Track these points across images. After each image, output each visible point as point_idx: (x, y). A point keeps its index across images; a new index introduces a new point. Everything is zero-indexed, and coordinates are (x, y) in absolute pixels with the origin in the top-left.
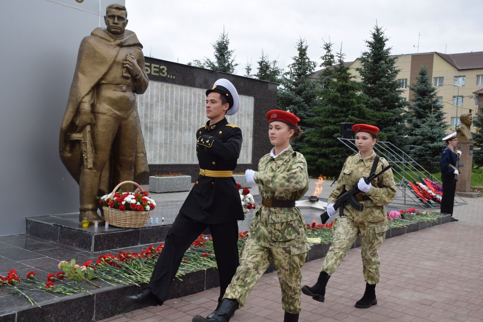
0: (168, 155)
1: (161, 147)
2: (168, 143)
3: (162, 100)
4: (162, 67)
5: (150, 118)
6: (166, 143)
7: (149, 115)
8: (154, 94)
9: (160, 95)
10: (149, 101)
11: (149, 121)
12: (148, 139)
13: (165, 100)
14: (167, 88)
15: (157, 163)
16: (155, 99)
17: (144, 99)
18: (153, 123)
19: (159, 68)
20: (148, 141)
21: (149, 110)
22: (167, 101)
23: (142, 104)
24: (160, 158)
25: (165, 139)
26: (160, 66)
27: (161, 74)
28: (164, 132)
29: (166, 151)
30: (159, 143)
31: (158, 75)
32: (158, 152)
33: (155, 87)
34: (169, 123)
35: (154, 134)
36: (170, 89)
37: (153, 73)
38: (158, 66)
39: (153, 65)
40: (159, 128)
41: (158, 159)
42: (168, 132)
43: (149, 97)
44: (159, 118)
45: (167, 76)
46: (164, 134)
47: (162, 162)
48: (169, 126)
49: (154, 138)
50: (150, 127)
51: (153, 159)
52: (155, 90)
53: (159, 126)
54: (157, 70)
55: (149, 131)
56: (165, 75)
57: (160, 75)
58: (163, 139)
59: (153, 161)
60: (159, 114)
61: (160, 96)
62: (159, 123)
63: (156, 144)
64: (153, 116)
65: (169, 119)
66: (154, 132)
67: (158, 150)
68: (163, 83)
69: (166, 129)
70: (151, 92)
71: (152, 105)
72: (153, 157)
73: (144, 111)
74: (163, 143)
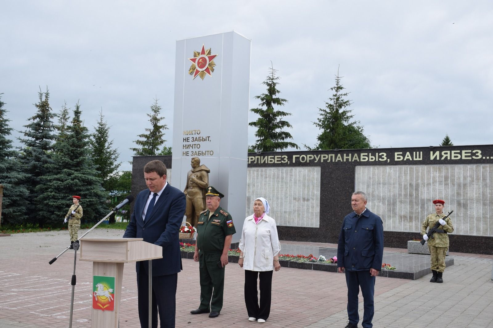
0: (489, 228)
1: (478, 219)
2: (488, 217)
3: (478, 179)
4: (474, 151)
5: (464, 196)
6: (485, 217)
7: (462, 193)
8: (468, 175)
9: (475, 175)
10: (462, 182)
11: (462, 198)
12: (462, 213)
13: (481, 179)
14: (483, 168)
15: (475, 234)
16: (469, 179)
17: (456, 180)
18: (467, 200)
19: (471, 153)
20: (462, 215)
21: (462, 189)
22: (484, 179)
23: (454, 185)
24: (478, 230)
25: (483, 214)
26: (472, 151)
27: (474, 157)
28: (481, 207)
29: (486, 224)
30: (475, 217)
31: (470, 158)
32: (475, 225)
33: (468, 169)
34: (488, 199)
35: (468, 209)
36: (488, 169)
37: (464, 158)
38: (470, 151)
39: (463, 152)
40: (475, 204)
41: (475, 231)
42: (488, 207)
43: (462, 178)
44: (475, 196)
45: (482, 158)
46: (481, 209)
47: (481, 234)
48: (488, 201)
49: (469, 212)
50: (463, 203)
51: (468, 231)
52: (468, 172)
53: (475, 201)
54: (470, 154)
55: (462, 206)
56: (480, 156)
57: (472, 158)
58: (481, 214)
59: (468, 233)
60: (475, 192)
61: (475, 177)
62: (475, 199)
63: (472, 218)
64: (467, 194)
65: (489, 195)
66: (468, 207)
67: (475, 223)
68: (478, 165)
69: (484, 204)
70: (464, 174)
71: (465, 185)
72: (469, 228)
73: (456, 190)
74: (481, 217)
